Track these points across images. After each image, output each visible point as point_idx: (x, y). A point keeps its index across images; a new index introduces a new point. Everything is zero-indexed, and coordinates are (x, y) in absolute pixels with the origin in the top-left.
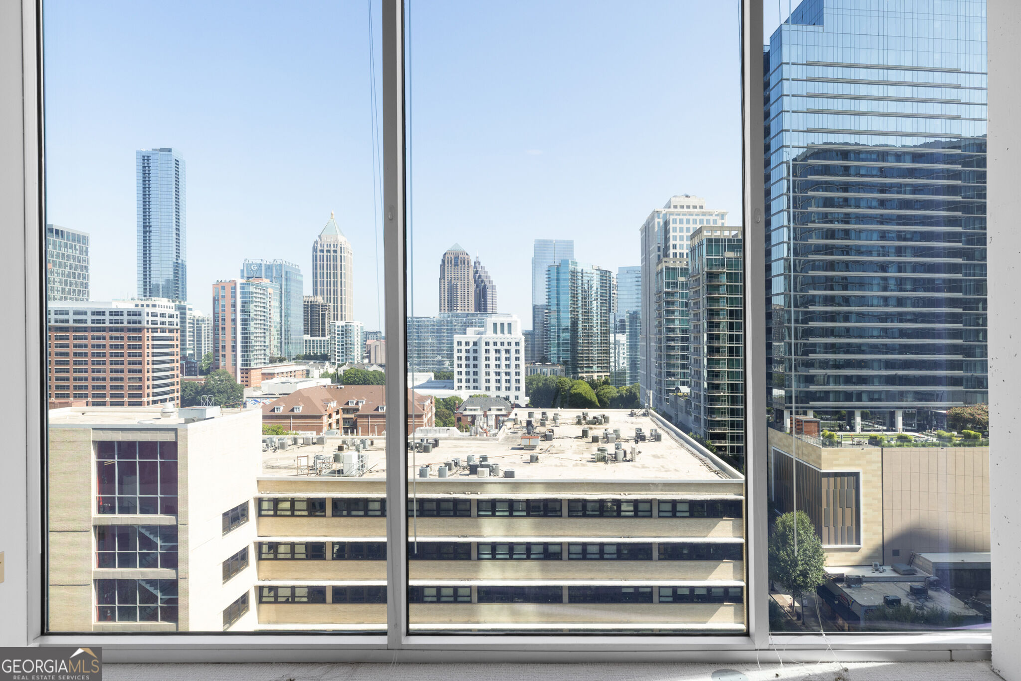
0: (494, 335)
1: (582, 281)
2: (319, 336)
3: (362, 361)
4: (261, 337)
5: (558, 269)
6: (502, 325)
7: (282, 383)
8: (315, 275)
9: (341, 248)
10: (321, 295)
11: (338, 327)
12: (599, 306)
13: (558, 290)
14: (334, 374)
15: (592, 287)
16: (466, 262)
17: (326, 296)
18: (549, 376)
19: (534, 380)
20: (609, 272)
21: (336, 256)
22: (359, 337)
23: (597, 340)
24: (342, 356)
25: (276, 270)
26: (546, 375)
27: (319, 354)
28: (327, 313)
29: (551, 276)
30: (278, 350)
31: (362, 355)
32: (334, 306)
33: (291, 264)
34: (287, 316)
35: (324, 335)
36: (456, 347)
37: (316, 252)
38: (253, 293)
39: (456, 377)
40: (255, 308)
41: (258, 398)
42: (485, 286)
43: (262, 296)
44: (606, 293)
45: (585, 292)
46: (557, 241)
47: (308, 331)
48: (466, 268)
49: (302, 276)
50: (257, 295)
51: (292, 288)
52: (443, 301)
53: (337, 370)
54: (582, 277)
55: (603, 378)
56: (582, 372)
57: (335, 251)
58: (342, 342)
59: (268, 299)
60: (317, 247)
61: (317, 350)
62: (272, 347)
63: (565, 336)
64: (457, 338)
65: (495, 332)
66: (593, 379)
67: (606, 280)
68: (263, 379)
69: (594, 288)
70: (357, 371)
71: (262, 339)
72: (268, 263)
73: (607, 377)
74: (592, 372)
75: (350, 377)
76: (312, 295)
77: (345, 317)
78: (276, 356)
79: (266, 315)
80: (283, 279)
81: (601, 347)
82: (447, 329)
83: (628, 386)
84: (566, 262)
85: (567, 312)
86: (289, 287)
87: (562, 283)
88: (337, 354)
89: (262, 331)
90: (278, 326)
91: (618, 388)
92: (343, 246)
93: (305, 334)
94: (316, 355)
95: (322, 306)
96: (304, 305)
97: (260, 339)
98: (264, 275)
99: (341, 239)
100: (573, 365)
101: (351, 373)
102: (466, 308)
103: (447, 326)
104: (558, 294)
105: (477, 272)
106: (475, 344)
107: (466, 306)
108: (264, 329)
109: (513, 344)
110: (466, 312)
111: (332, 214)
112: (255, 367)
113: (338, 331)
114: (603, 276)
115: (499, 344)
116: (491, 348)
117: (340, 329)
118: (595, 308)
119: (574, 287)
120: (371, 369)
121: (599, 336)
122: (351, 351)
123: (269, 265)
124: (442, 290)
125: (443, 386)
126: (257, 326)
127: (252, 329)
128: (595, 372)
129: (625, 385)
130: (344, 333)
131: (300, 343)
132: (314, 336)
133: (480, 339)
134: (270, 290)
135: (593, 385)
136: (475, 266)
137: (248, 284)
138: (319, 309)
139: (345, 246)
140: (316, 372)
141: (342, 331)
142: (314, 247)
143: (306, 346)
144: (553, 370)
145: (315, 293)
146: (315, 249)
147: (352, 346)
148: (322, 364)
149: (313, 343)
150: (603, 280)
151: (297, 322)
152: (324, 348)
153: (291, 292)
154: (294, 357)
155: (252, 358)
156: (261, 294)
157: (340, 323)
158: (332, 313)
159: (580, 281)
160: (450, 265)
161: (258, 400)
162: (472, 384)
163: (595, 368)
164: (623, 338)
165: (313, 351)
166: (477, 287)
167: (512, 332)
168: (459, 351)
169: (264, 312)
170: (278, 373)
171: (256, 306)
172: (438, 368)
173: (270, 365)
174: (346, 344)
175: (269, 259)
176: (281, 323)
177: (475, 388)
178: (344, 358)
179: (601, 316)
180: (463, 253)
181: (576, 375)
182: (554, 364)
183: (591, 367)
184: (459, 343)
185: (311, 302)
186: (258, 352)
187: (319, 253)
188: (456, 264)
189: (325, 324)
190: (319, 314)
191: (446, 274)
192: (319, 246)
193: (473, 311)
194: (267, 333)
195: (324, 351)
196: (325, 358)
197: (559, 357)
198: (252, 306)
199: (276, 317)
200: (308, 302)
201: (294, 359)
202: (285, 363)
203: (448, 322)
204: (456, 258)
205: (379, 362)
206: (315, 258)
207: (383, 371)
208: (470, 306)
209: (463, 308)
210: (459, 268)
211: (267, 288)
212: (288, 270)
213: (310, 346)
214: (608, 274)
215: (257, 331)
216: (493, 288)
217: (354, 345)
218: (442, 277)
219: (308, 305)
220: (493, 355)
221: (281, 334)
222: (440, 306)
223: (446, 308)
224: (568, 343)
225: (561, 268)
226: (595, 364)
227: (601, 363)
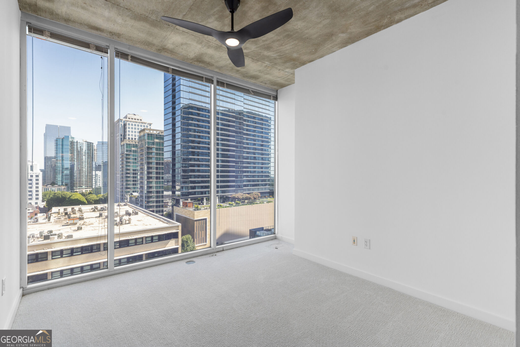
1: (77, 146)
5: (62, 140)
12: (86, 158)
13: (62, 150)
15: (82, 150)
19: (47, 194)
20: (92, 143)
23: (85, 174)
26: (55, 191)
29: (58, 143)
44: (91, 153)
45: (79, 151)
46: (60, 126)
54: (77, 145)
55: (88, 191)
56: (77, 189)
63: (67, 172)
66: (83, 192)
67: (90, 147)
69: (84, 150)
73: (91, 191)
74: (82, 189)
81: (87, 177)
83: (102, 194)
84: (68, 137)
85: (67, 161)
87: (65, 147)
91: (97, 195)
100: (71, 186)
104: (62, 152)
109: (34, 176)
114: (89, 145)
118: (84, 159)
119: (72, 149)
121: (86, 172)
128: (84, 189)
129: (101, 194)
135: (83, 194)
144: (59, 189)
150: (89, 146)
159: (76, 146)
163: (84, 187)
164: (99, 173)
167: (34, 170)
179: (87, 163)
181: (73, 191)
182: (59, 186)
183: (82, 187)
197: (62, 182)
214: (91, 144)
224: (68, 176)
225: (64, 140)
226: (84, 185)
227: (87, 185)
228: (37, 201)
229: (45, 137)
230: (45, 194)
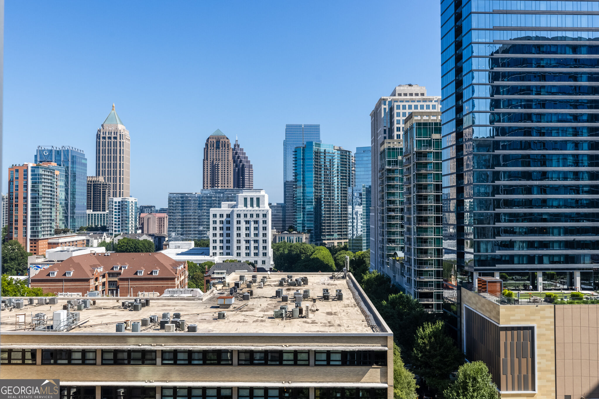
0: (245, 208)
1: (325, 160)
2: (100, 211)
3: (136, 232)
4: (48, 212)
5: (303, 150)
6: (252, 199)
7: (61, 251)
8: (98, 159)
9: (120, 135)
10: (102, 175)
11: (116, 203)
12: (340, 182)
13: (303, 168)
14: (111, 242)
15: (333, 165)
16: (226, 145)
17: (107, 176)
18: (295, 242)
19: (281, 247)
20: (349, 152)
21: (116, 142)
22: (134, 211)
23: (338, 211)
24: (119, 227)
25: (64, 155)
26: (293, 242)
27: (99, 226)
28: (107, 191)
29: (297, 156)
30: (63, 223)
31: (136, 226)
32: (114, 185)
33: (76, 150)
34: (73, 194)
35: (104, 210)
36: (212, 219)
37: (99, 139)
38: (42, 175)
39: (211, 245)
40: (43, 188)
41: (39, 264)
42: (243, 165)
43: (49, 178)
44: (346, 170)
45: (327, 169)
46: (305, 126)
47: (91, 206)
48: (226, 151)
49: (86, 159)
50: (45, 177)
51: (77, 170)
52: (206, 179)
53: (113, 239)
54: (325, 157)
55: (343, 244)
56: (325, 240)
57: (115, 138)
58: (119, 215)
59: (55, 180)
60: (100, 135)
61: (98, 223)
62: (58, 221)
63: (310, 208)
64: (213, 211)
65: (246, 205)
66: (334, 245)
67: (346, 159)
68: (49, 248)
69: (336, 166)
70: (129, 240)
71: (49, 214)
72: (58, 149)
73: (346, 244)
74: (333, 239)
75: (123, 246)
76: (95, 175)
77: (123, 194)
78: (61, 228)
79: (53, 194)
80: (70, 163)
81: (341, 217)
82: (207, 204)
84: (310, 144)
85: (311, 187)
86: (74, 169)
87: (307, 162)
88: (114, 226)
89: (49, 207)
90: (63, 202)
91: (354, 253)
92: (122, 133)
93: (88, 209)
94: (96, 226)
95: (103, 184)
96: (88, 184)
97: (47, 214)
98: (53, 160)
99: (121, 127)
100: (317, 234)
101: (124, 242)
102: (226, 185)
103: (207, 201)
104: (303, 171)
105: (236, 153)
106: (228, 216)
107: (226, 183)
108: (51, 205)
109: (261, 216)
110: (226, 188)
111: (113, 106)
112: (42, 238)
113: (116, 206)
114: (343, 155)
115: (249, 216)
116: (242, 219)
117: (117, 204)
118: (336, 184)
119: (317, 165)
120: (141, 239)
121: (340, 208)
122: (126, 223)
123: (58, 151)
124: (206, 170)
125: (201, 252)
126: (45, 203)
127: (40, 206)
128: (336, 239)
129: (361, 250)
130: (120, 207)
131: (84, 217)
132: (96, 211)
133: (233, 211)
134: (57, 172)
135: (333, 251)
136: (235, 148)
137: (37, 167)
138: (100, 187)
139: (124, 133)
140: (95, 242)
141: (119, 206)
142: (97, 135)
143: (89, 219)
144: (299, 238)
145: (98, 174)
146: (98, 137)
147: (127, 219)
148: (101, 235)
149: (95, 217)
150: (343, 158)
151: (81, 199)
152: (104, 221)
153: (76, 173)
154: (78, 229)
155: (40, 230)
156: (48, 176)
157: (118, 199)
158: (112, 191)
159: (323, 160)
160: (212, 148)
161: (40, 266)
162: (225, 251)
163: (336, 236)
164: (360, 209)
165: (95, 223)
166: (236, 166)
167: (260, 206)
168: (215, 222)
169: (51, 191)
170: (61, 243)
171: (44, 186)
172: (199, 237)
173: (55, 236)
174: (122, 217)
175: (58, 146)
176: (66, 199)
177: (228, 254)
178: (120, 229)
179: (341, 190)
180: (224, 137)
181: (319, 242)
182: (299, 233)
183: (333, 235)
184: (215, 216)
185: (94, 182)
186: (45, 226)
187: (101, 140)
188: (218, 147)
189: (105, 200)
190: (100, 191)
191: (209, 156)
192: (102, 133)
193: (232, 188)
194: (54, 209)
195: (104, 223)
196: (104, 229)
197: (304, 227)
198: (40, 186)
199: (61, 195)
200: (91, 182)
201: (78, 231)
202: (68, 234)
203: (207, 197)
204: (218, 142)
205: (151, 232)
206: (98, 144)
207: (152, 240)
208: (229, 183)
209: (223, 185)
210: (220, 150)
211: (54, 170)
212: (74, 154)
213: (92, 219)
214: (348, 153)
215: (45, 207)
216: (250, 167)
217: (129, 218)
218: (206, 158)
219: (91, 184)
220: (243, 225)
221: (67, 209)
222: (204, 184)
223: (209, 185)
224: (311, 214)
225: (306, 149)
226: (336, 232)
227: (341, 232)
228: (264, 259)
229: (285, 147)
230: (278, 246)
